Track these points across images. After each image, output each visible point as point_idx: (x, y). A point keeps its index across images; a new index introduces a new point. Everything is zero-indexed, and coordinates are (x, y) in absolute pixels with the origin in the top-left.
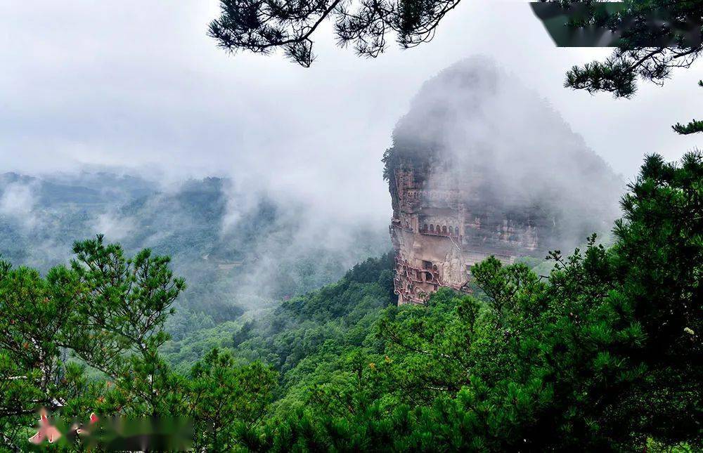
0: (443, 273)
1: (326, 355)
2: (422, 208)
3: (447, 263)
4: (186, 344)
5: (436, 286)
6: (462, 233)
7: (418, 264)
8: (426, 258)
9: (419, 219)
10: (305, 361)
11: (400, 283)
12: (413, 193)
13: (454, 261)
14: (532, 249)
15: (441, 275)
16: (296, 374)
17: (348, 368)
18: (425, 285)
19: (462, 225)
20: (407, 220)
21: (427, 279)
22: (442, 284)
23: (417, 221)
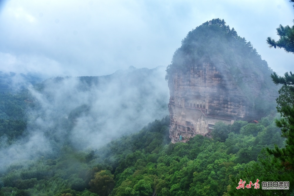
0: (196, 128)
1: (138, 167)
2: (187, 95)
3: (198, 123)
4: (59, 161)
5: (192, 134)
6: (207, 108)
7: (183, 123)
8: (188, 120)
9: (185, 101)
10: (128, 170)
11: (173, 133)
12: (182, 87)
13: (202, 122)
14: (242, 117)
15: (195, 129)
16: (123, 175)
17: (150, 173)
18: (187, 133)
19: (207, 104)
20: (178, 101)
21: (188, 131)
22: (196, 133)
23: (184, 102)
